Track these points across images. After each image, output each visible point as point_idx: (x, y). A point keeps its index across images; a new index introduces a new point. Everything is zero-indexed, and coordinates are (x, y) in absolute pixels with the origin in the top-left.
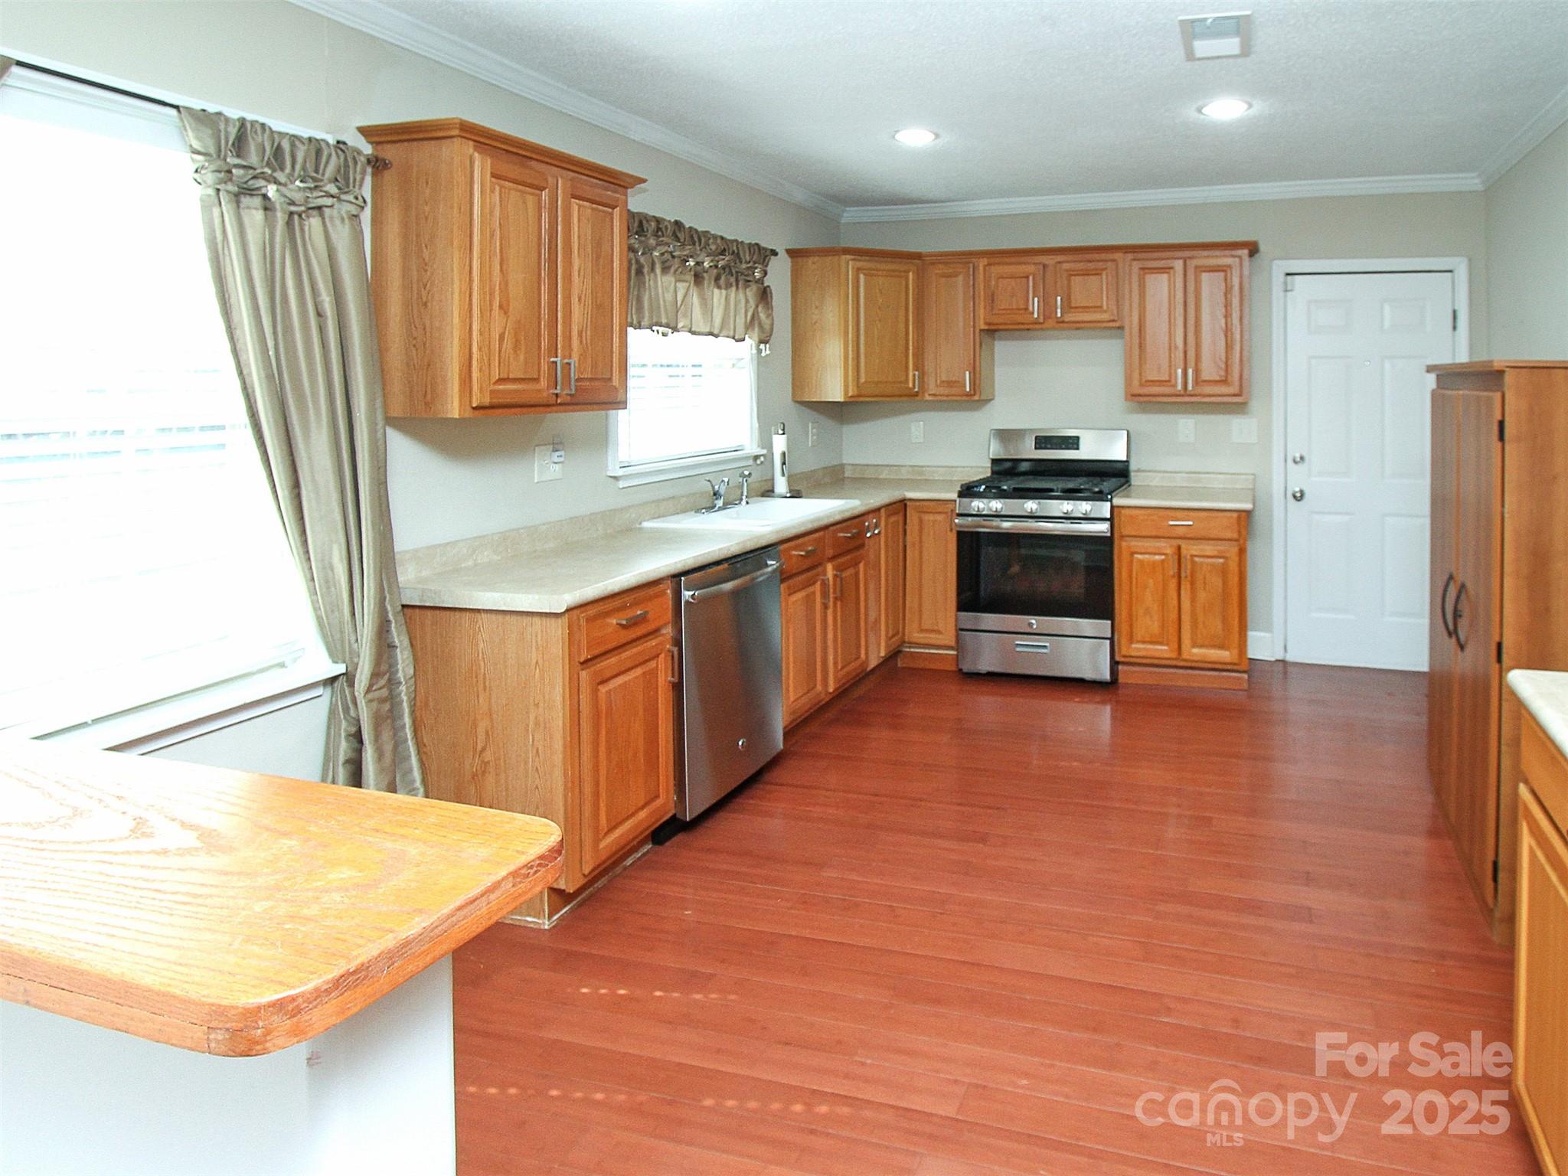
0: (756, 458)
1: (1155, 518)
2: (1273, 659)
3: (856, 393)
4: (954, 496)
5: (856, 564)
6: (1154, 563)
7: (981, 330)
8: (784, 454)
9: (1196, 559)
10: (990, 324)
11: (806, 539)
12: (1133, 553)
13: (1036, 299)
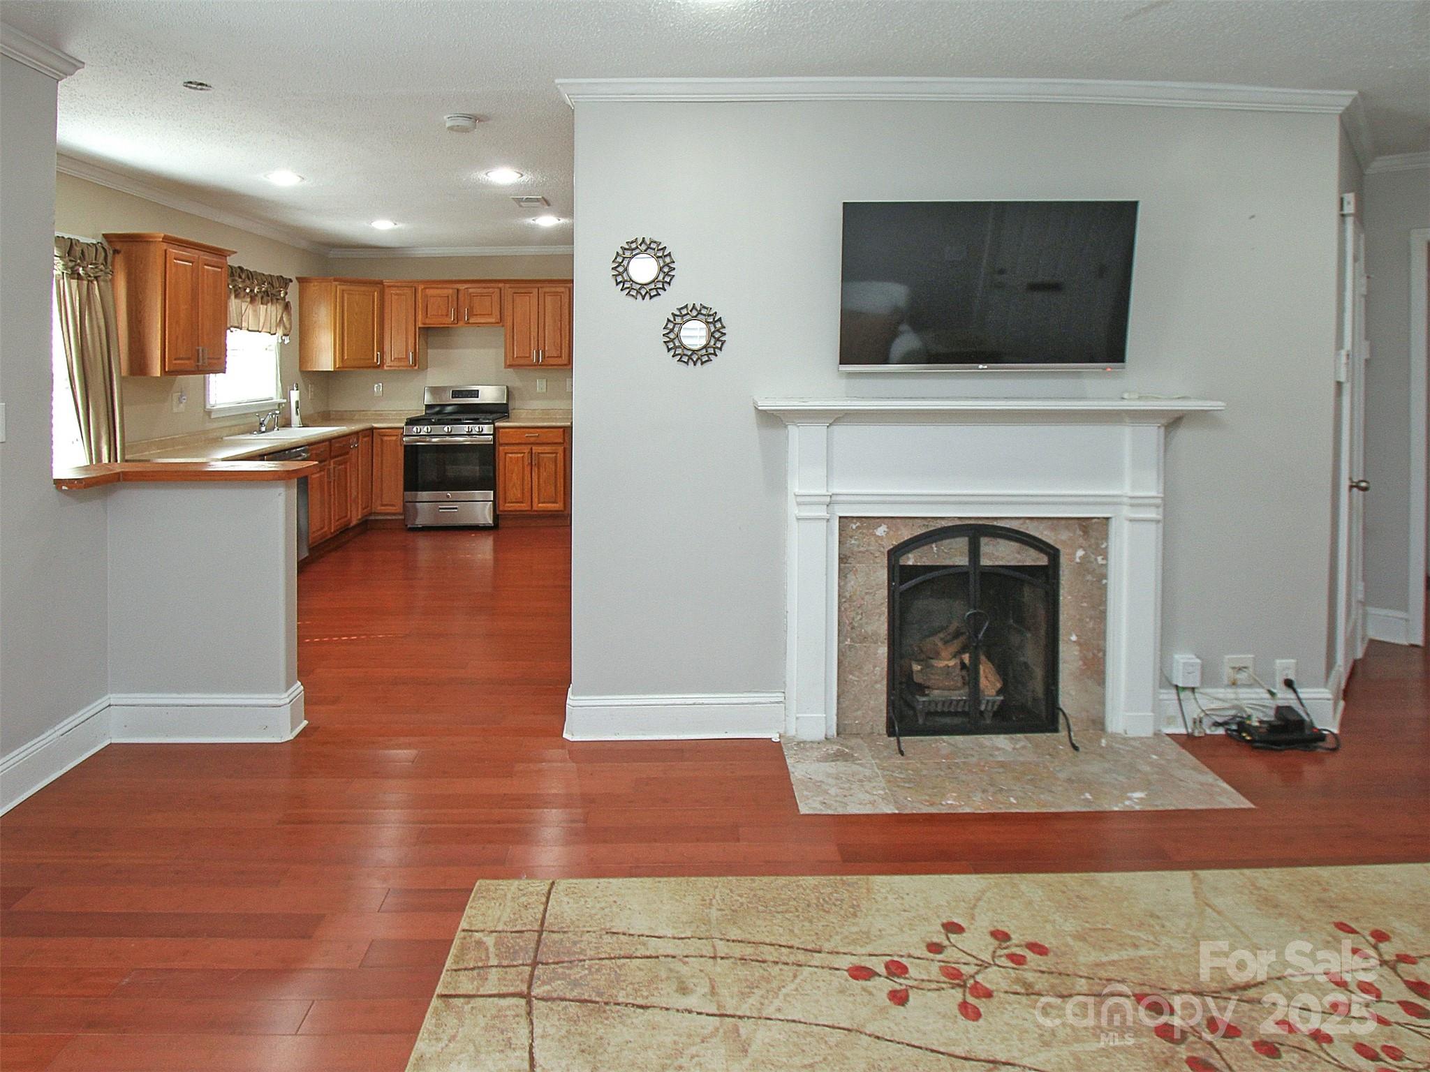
0: (280, 404)
1: (518, 433)
3: (341, 365)
4: (403, 425)
5: (346, 463)
6: (518, 459)
7: (419, 328)
8: (297, 402)
9: (541, 455)
10: (424, 324)
11: (321, 445)
12: (506, 453)
13: (453, 309)
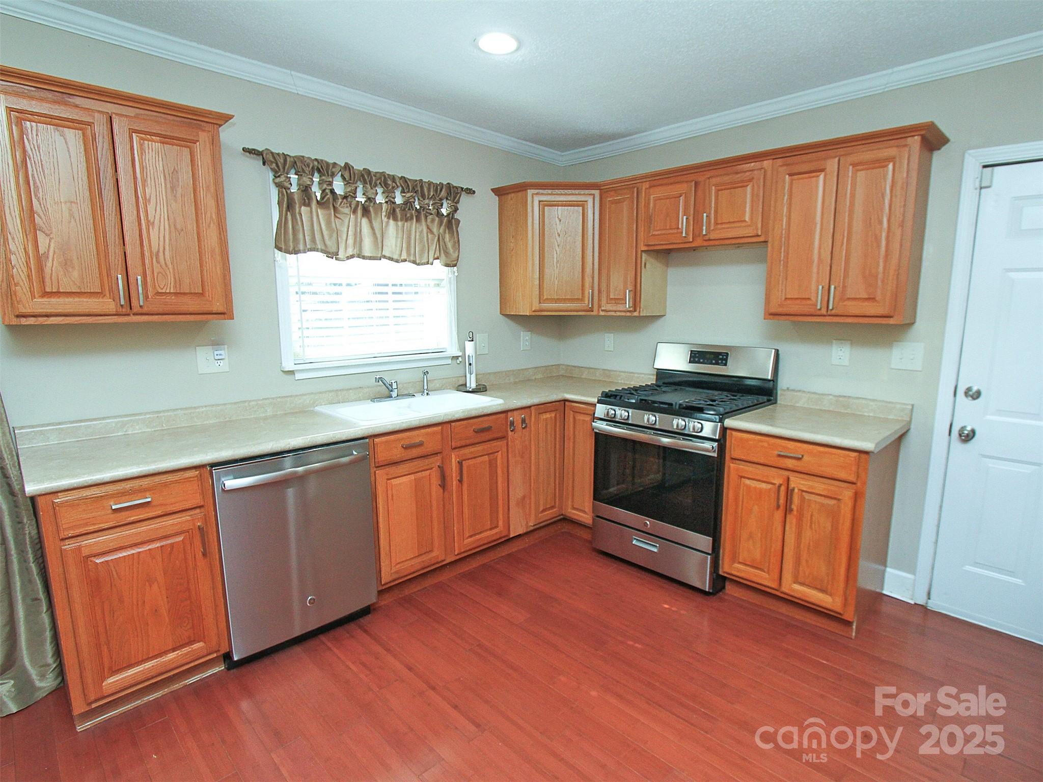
0: (455, 358)
1: (766, 445)
2: (912, 602)
3: (538, 309)
4: (595, 400)
5: (492, 453)
6: (761, 490)
7: (642, 251)
8: (470, 357)
9: (807, 496)
10: (648, 245)
11: (414, 433)
12: (740, 477)
13: (685, 217)
